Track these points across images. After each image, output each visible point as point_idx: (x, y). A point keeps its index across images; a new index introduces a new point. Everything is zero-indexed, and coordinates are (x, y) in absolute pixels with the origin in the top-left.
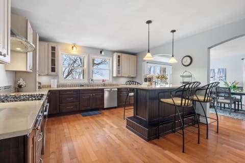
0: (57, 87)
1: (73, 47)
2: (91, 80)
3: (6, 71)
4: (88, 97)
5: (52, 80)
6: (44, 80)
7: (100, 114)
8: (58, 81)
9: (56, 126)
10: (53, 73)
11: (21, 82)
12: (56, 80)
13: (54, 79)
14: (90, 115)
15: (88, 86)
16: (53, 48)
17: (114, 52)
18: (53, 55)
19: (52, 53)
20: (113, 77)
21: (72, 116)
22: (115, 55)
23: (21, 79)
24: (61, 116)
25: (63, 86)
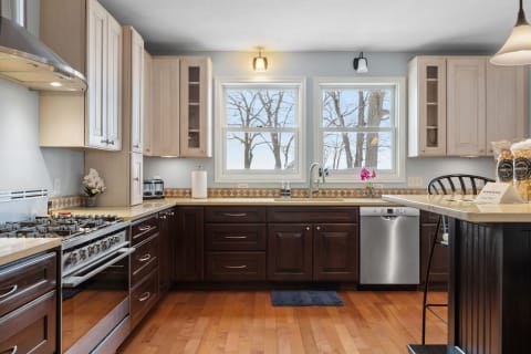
0: (210, 195)
1: (255, 60)
2: (316, 172)
3: (43, 149)
4: (298, 235)
5: (194, 173)
6: (174, 174)
7: (338, 304)
8: (211, 178)
9: (176, 324)
10: (194, 151)
11: (93, 179)
12: (205, 173)
13: (199, 168)
14: (299, 304)
15: (306, 194)
16: (194, 73)
17: (411, 54)
18: (194, 93)
19: (191, 87)
20: (410, 160)
21: (241, 295)
22: (417, 68)
23: (93, 171)
24: (209, 290)
25: (227, 192)
